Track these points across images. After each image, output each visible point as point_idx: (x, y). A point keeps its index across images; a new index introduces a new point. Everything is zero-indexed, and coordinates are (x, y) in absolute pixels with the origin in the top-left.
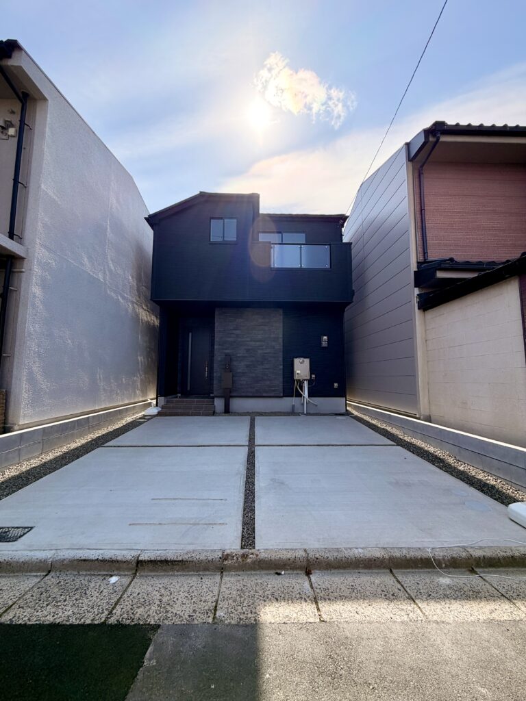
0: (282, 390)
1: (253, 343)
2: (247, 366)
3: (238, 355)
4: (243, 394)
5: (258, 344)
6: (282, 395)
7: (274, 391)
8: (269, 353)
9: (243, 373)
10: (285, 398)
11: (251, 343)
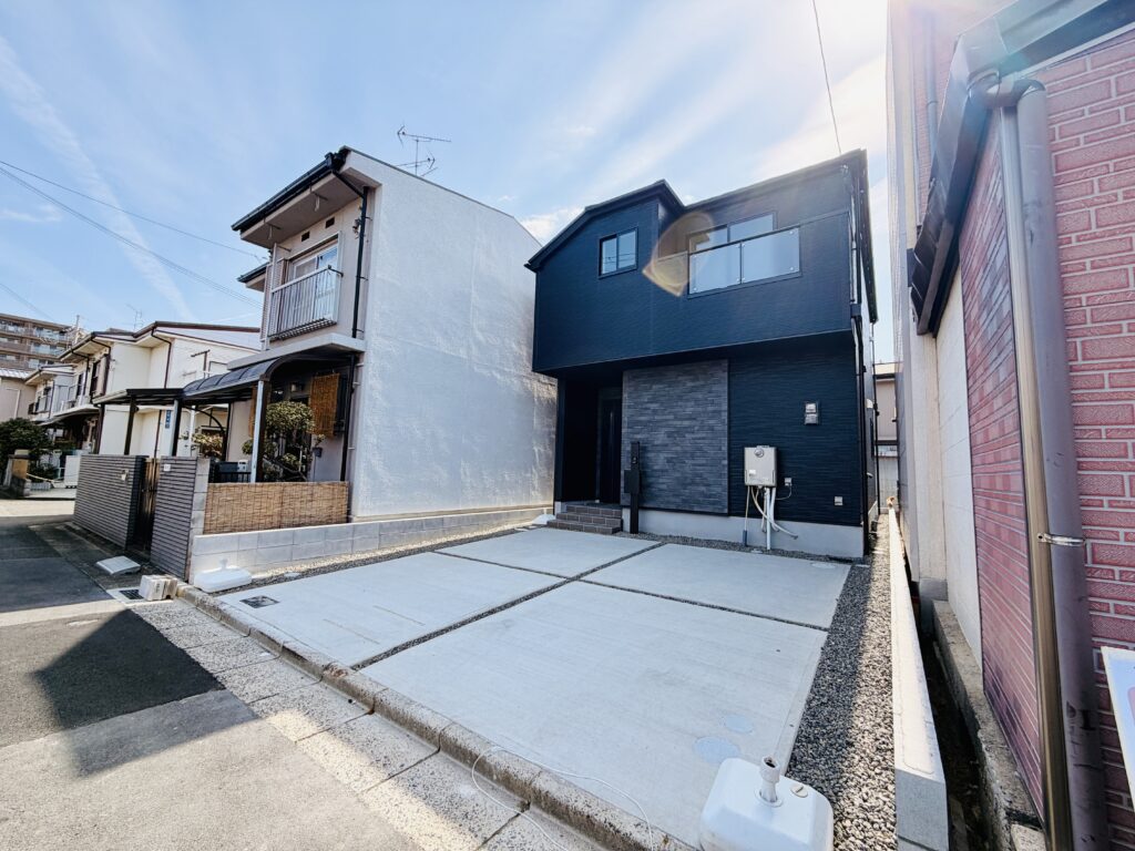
0: (726, 504)
1: (679, 423)
2: (669, 461)
3: (656, 443)
4: (662, 506)
5: (686, 423)
6: (726, 511)
7: (714, 503)
8: (703, 438)
9: (662, 471)
10: (732, 518)
11: (675, 423)
